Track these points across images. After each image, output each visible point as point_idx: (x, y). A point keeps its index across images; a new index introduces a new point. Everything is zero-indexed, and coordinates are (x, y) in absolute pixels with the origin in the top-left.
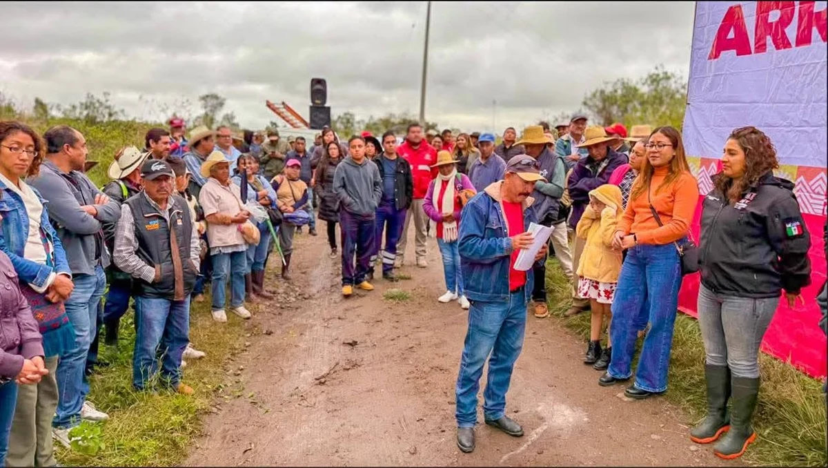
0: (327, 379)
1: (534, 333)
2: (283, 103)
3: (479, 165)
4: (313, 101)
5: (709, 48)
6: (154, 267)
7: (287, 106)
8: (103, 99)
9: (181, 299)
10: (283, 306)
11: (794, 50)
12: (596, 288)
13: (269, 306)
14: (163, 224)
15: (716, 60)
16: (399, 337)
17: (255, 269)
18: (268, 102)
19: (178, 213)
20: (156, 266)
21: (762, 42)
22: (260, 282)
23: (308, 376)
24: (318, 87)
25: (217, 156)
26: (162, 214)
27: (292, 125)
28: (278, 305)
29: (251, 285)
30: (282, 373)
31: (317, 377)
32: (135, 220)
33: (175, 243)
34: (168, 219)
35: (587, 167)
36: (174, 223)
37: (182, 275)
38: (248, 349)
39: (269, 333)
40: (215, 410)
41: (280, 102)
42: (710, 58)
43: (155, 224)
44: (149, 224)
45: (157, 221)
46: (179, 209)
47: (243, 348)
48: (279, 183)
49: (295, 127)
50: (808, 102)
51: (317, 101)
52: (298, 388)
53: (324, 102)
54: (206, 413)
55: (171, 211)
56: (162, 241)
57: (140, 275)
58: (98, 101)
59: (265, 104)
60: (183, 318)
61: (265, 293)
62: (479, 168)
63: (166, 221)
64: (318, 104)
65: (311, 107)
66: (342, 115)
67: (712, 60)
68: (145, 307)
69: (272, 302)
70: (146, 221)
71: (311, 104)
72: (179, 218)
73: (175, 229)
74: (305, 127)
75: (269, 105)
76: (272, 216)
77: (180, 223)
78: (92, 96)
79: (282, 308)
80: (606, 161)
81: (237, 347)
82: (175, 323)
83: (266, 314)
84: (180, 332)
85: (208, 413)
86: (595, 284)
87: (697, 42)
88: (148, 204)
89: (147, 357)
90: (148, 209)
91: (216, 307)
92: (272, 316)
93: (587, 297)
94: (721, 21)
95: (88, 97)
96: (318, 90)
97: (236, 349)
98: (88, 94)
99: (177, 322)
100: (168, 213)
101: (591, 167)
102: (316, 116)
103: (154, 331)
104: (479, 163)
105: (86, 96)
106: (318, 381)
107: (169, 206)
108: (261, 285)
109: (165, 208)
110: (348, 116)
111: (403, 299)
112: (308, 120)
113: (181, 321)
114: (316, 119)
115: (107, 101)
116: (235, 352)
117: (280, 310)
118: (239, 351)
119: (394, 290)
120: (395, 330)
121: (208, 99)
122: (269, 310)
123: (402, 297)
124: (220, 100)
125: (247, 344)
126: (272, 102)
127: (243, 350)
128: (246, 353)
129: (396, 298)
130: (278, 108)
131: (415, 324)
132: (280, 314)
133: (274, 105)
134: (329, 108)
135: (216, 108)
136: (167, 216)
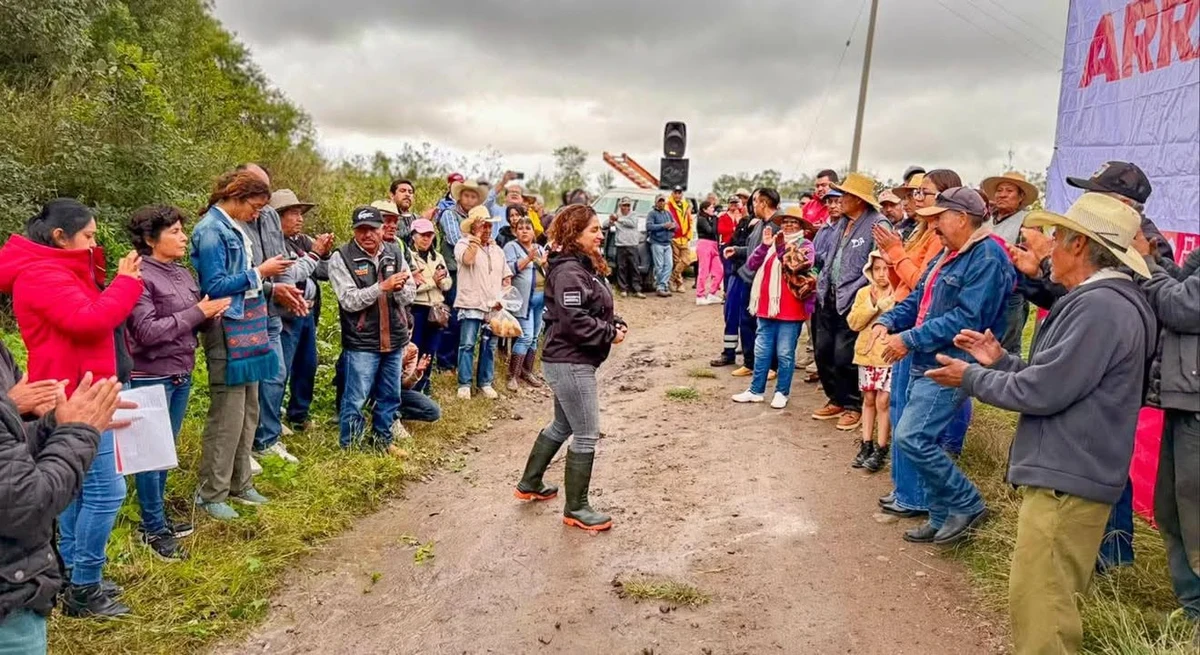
1: (825, 446)
2: (624, 156)
4: (666, 152)
5: (1081, 70)
7: (630, 159)
8: (422, 151)
9: (388, 350)
11: (1156, 72)
14: (373, 270)
15: (1087, 88)
16: (656, 435)
18: (605, 153)
21: (1128, 64)
24: (675, 133)
25: (479, 212)
26: (372, 260)
27: (638, 184)
34: (377, 265)
36: (384, 271)
37: (388, 324)
38: (488, 431)
39: (519, 418)
40: (424, 479)
41: (620, 154)
42: (1081, 86)
43: (364, 270)
44: (357, 270)
45: (366, 267)
46: (388, 255)
47: (483, 428)
49: (644, 187)
50: (1164, 142)
51: (672, 153)
53: (682, 152)
54: (413, 480)
55: (380, 257)
58: (417, 153)
59: (602, 157)
60: (393, 375)
61: (532, 377)
63: (375, 268)
64: (673, 156)
65: (663, 160)
66: (761, 174)
67: (1083, 89)
68: (353, 359)
70: (355, 266)
71: (664, 157)
72: (389, 265)
74: (654, 187)
75: (607, 159)
77: (389, 269)
78: (410, 148)
81: (476, 427)
82: (386, 381)
84: (392, 390)
85: (415, 479)
87: (1069, 65)
88: (357, 250)
89: (355, 412)
90: (358, 254)
91: (462, 383)
94: (1093, 36)
95: (406, 148)
96: (675, 137)
97: (473, 429)
99: (389, 380)
100: (377, 260)
102: (669, 172)
103: (361, 385)
107: (379, 253)
109: (375, 255)
110: (770, 176)
111: (687, 397)
112: (658, 178)
113: (392, 379)
114: (667, 176)
115: (427, 153)
116: (473, 431)
117: (542, 398)
118: (478, 431)
119: (682, 387)
120: (656, 428)
121: (566, 153)
122: (529, 396)
123: (685, 396)
124: (580, 154)
125: (489, 425)
126: (611, 154)
127: (482, 432)
128: (485, 435)
129: (678, 396)
130: (619, 163)
131: (683, 424)
132: (541, 402)
133: (613, 158)
134: (687, 161)
135: (575, 165)
136: (376, 262)
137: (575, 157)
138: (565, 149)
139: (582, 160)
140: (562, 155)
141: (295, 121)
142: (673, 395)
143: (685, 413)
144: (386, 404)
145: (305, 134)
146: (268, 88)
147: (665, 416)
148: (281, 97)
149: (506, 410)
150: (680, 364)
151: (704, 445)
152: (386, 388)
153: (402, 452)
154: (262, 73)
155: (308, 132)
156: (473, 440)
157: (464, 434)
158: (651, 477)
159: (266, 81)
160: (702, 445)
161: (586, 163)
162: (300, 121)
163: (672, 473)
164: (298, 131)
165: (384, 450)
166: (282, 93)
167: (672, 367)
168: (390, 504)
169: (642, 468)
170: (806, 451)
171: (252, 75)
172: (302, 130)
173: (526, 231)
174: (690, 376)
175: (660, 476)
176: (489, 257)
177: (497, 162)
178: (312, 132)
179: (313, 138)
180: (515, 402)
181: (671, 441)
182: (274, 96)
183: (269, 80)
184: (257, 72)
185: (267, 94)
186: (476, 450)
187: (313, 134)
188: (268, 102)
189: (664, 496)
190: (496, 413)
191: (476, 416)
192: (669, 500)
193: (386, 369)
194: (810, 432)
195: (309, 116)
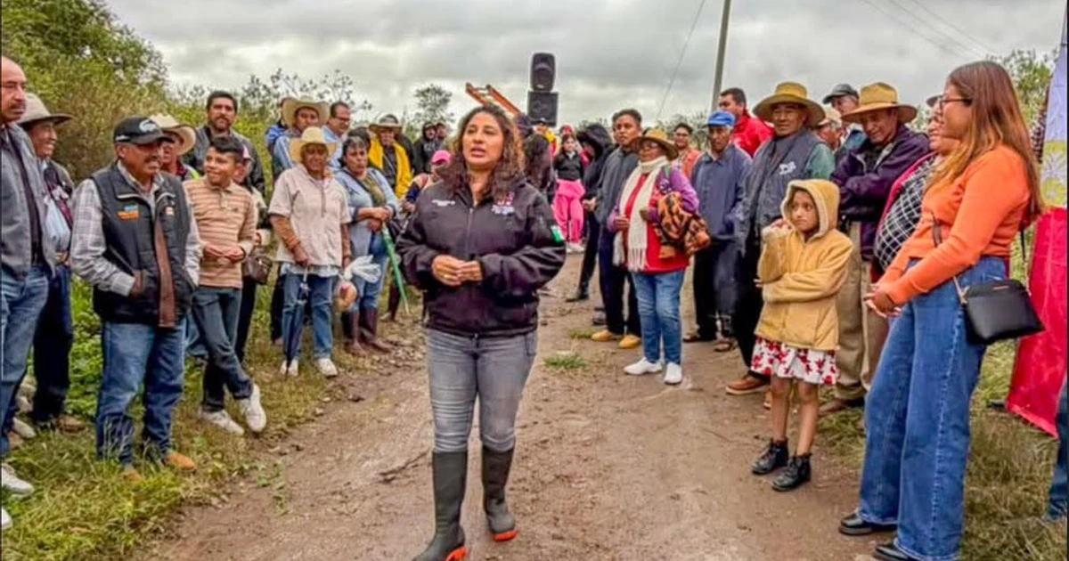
0: (399, 475)
2: (488, 87)
3: (707, 163)
4: (534, 86)
6: (132, 275)
7: (495, 91)
9: (171, 324)
10: (400, 364)
12: (804, 359)
13: (379, 362)
14: (145, 212)
16: (536, 423)
17: (365, 305)
18: (468, 86)
19: (169, 198)
20: (134, 272)
22: (371, 324)
23: (372, 467)
24: (543, 65)
26: (144, 197)
28: (393, 362)
29: (356, 329)
30: (339, 461)
31: (385, 471)
32: (103, 202)
33: (163, 241)
34: (153, 205)
35: (860, 158)
36: (162, 213)
37: (171, 290)
38: (316, 419)
39: (357, 400)
40: (215, 501)
41: (484, 87)
43: (132, 211)
44: (123, 210)
45: (136, 207)
46: (169, 191)
47: (309, 415)
48: (420, 186)
51: (541, 86)
52: (349, 483)
53: (550, 86)
54: (200, 505)
55: (157, 193)
56: (143, 237)
57: (108, 286)
58: (265, 87)
59: (465, 90)
60: (174, 354)
61: (379, 342)
62: (709, 167)
63: (148, 207)
64: (540, 89)
65: (531, 94)
68: (116, 337)
69: (386, 357)
70: (120, 205)
71: (531, 90)
72: (170, 205)
73: (163, 221)
75: (470, 91)
76: (393, 230)
77: (170, 211)
78: (258, 80)
79: (398, 367)
80: (891, 146)
82: (163, 362)
83: (369, 373)
84: (171, 375)
85: (201, 504)
86: (802, 354)
88: (124, 181)
89: (118, 410)
90: (123, 188)
92: (377, 375)
93: (789, 375)
95: (252, 81)
96: (543, 70)
97: (298, 418)
98: (253, 77)
100: (152, 197)
101: (865, 159)
102: (536, 106)
103: (129, 372)
104: (708, 159)
105: (249, 81)
106: (381, 478)
107: (156, 187)
108: (372, 331)
109: (149, 190)
111: (572, 367)
113: (170, 357)
114: (535, 110)
115: (276, 87)
116: (295, 421)
117: (392, 369)
118: (303, 420)
119: (564, 353)
120: (535, 413)
121: (429, 95)
122: (375, 368)
123: (570, 364)
124: (443, 95)
125: (319, 411)
126: (475, 85)
127: (308, 420)
128: (312, 425)
129: (561, 365)
130: (484, 95)
131: (571, 406)
132: (390, 374)
133: (477, 89)
134: (556, 95)
135: (438, 106)
136: (151, 201)
137: (438, 98)
138: (428, 90)
139: (445, 101)
140: (425, 96)
141: (144, 58)
142: (555, 364)
143: (571, 389)
144: (161, 395)
145: (155, 72)
146: (114, 24)
147: (546, 394)
148: (129, 34)
149: (343, 388)
150: (559, 320)
151: (600, 439)
152: (163, 373)
153: (187, 461)
154: (107, 7)
155: (158, 71)
156: (295, 432)
157: (284, 425)
158: (534, 496)
159: (112, 17)
160: (598, 439)
161: (450, 104)
162: (149, 60)
163: (562, 490)
164: (147, 70)
165: (159, 461)
166: (130, 29)
167: (550, 324)
168: (155, 551)
169: (520, 481)
170: (734, 446)
171: (97, 10)
172: (152, 69)
173: (360, 157)
174: (573, 337)
175: (546, 495)
176: (323, 194)
177: (347, 90)
178: (162, 70)
179: (163, 77)
180: (355, 376)
181: (556, 434)
182: (121, 32)
183: (115, 16)
184: (101, 6)
185: (112, 31)
186: (298, 449)
187: (163, 73)
188: (115, 38)
189: (555, 531)
190: (329, 392)
191: (301, 398)
192: (561, 538)
193: (164, 346)
194: (733, 415)
195: (158, 53)
